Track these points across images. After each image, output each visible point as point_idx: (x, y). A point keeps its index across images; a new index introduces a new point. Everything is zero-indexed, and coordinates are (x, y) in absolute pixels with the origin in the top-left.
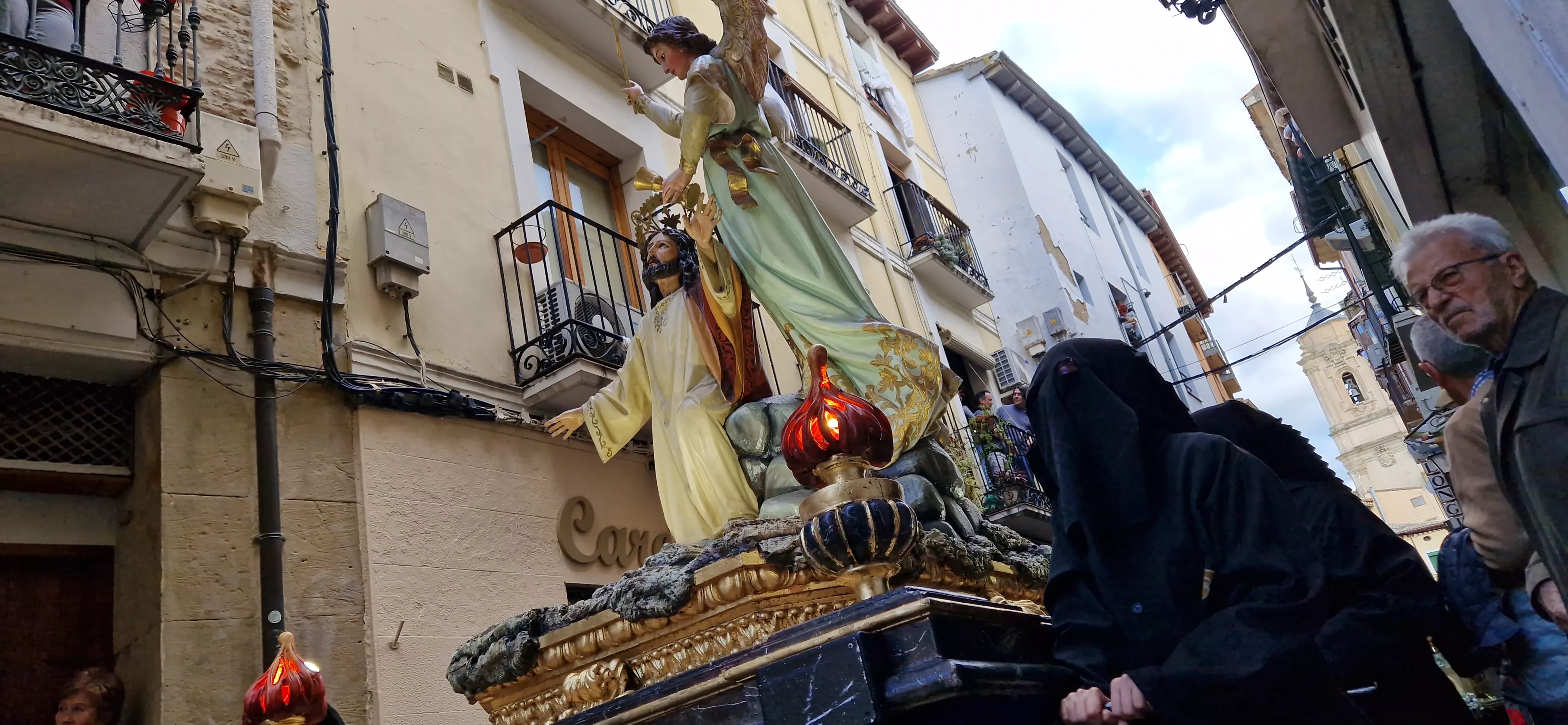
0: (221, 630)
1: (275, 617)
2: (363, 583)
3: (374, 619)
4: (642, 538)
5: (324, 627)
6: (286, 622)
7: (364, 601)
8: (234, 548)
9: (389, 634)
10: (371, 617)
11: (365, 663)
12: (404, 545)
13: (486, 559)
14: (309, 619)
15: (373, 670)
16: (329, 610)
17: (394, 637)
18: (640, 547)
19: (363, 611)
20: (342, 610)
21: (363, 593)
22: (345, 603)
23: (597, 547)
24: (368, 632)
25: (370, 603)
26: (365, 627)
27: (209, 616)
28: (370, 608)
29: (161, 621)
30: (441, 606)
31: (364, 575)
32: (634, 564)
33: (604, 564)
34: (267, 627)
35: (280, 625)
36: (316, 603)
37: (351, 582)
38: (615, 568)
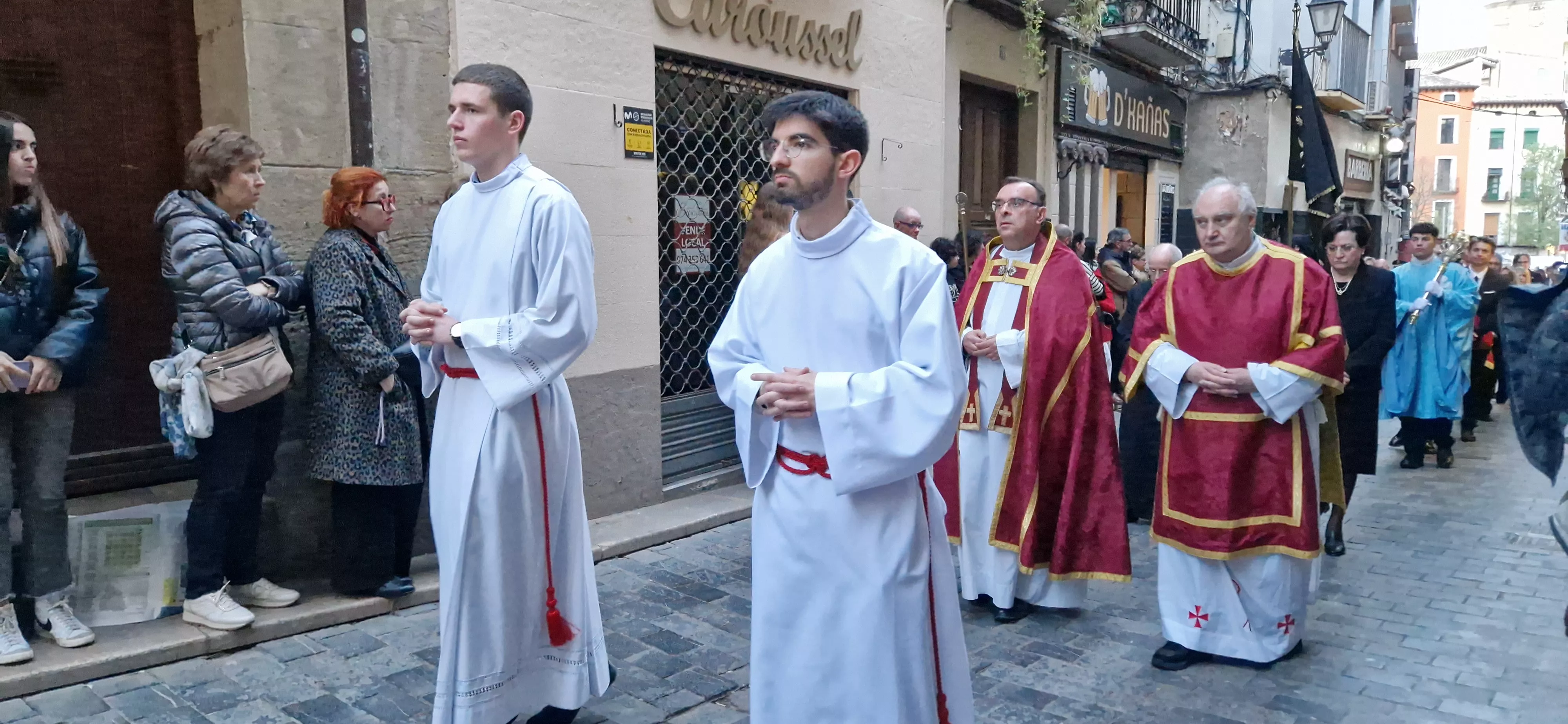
0: (304, 39)
1: (358, 36)
2: (448, 12)
3: (459, 55)
4: (739, 6)
5: (409, 54)
6: (369, 41)
7: (449, 32)
10: (457, 53)
13: (576, 6)
14: (393, 41)
16: (413, 37)
18: (736, 17)
19: (448, 43)
20: (427, 39)
21: (449, 23)
22: (431, 31)
23: (692, 8)
25: (456, 37)
26: (450, 60)
27: (291, 22)
28: (455, 42)
29: (242, 19)
30: (527, 51)
31: (449, 3)
32: (727, 36)
33: (696, 30)
34: (351, 45)
35: (364, 45)
36: (401, 26)
37: (438, 8)
38: (707, 36)
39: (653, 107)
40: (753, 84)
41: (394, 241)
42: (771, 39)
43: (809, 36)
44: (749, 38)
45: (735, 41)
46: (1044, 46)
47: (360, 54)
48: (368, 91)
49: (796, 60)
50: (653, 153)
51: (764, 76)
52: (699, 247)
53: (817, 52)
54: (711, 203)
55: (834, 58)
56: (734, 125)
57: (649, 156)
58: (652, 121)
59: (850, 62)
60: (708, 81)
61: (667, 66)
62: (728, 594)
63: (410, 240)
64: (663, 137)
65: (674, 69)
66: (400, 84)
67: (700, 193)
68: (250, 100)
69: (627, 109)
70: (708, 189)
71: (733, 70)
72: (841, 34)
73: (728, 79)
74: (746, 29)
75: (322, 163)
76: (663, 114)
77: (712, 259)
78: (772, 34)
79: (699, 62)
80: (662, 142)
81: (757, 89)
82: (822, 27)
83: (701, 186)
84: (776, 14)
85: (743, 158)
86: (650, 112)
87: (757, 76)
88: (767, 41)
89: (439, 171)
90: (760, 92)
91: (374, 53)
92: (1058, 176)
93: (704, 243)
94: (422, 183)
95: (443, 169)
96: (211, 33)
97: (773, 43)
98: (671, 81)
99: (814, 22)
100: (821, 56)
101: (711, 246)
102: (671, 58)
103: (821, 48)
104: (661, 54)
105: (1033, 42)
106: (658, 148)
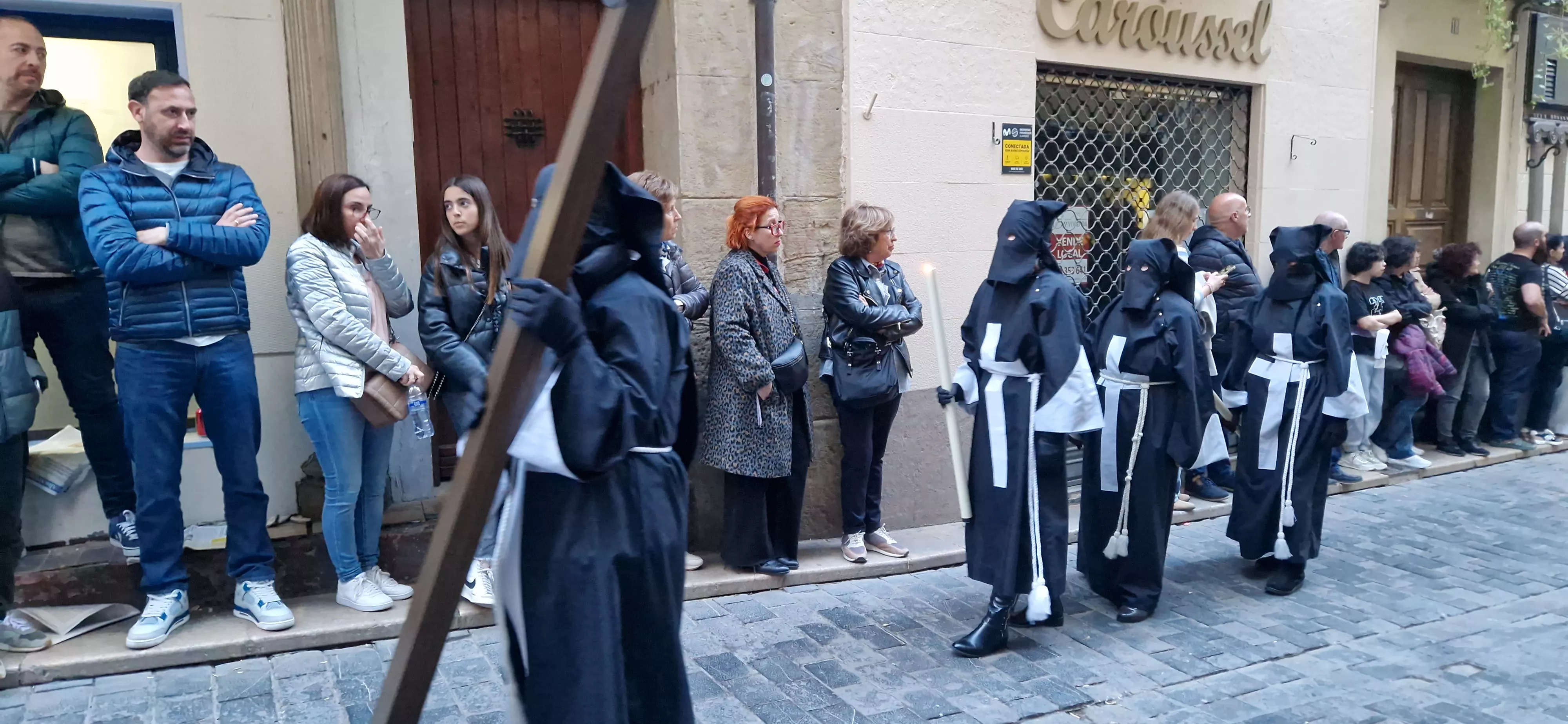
0: (723, 87)
1: (766, 80)
2: (843, 51)
3: (851, 90)
4: (1128, 11)
5: (808, 91)
6: (775, 84)
7: (843, 69)
8: (732, 7)
9: (863, 104)
10: (849, 86)
11: (841, 130)
12: (882, 12)
13: (960, 30)
14: (795, 82)
15: (848, 138)
16: (812, 76)
17: (868, 108)
18: (1125, 21)
19: (842, 78)
20: (824, 77)
21: (843, 61)
22: (827, 69)
23: (1077, 19)
24: (845, 101)
25: (849, 72)
26: (843, 94)
27: (714, 73)
28: (848, 77)
29: (676, 74)
30: (913, 79)
31: (844, 43)
32: (1114, 43)
33: (1081, 40)
34: (760, 88)
35: (770, 89)
36: (802, 68)
37: (833, 49)
38: (1092, 45)
39: (1032, 122)
40: (1142, 88)
41: (790, 260)
42: (1163, 42)
43: (1208, 34)
44: (1139, 41)
45: (1123, 45)
46: (1513, 16)
47: (767, 97)
48: (773, 129)
49: (1192, 58)
50: (1030, 168)
51: (1155, 79)
52: (1075, 258)
53: (1216, 49)
54: (1090, 214)
55: (1236, 52)
56: (1119, 132)
57: (1027, 171)
58: (1031, 136)
59: (1255, 56)
60: (1092, 90)
61: (1049, 79)
62: (1090, 610)
63: (804, 260)
64: (1042, 150)
65: (1057, 80)
66: (800, 120)
67: (1079, 204)
68: (680, 143)
69: (1006, 126)
70: (1088, 199)
71: (1120, 76)
72: (1245, 27)
73: (1113, 86)
74: (1135, 34)
75: (734, 194)
76: (1042, 128)
77: (1089, 270)
78: (1165, 35)
79: (1083, 72)
80: (1041, 155)
81: (1146, 94)
82: (1224, 22)
83: (1080, 197)
84: (1170, 14)
85: (1127, 166)
86: (1029, 127)
87: (1147, 80)
88: (1159, 43)
89: (830, 197)
90: (1149, 95)
91: (777, 94)
92: (1528, 164)
93: (1081, 254)
94: (815, 208)
95: (833, 194)
96: (652, 86)
97: (1165, 45)
98: (1053, 94)
99: (1214, 17)
100: (1218, 53)
101: (1088, 257)
102: (1053, 71)
103: (1221, 44)
104: (1045, 67)
105: (1497, 13)
106: (1036, 162)
